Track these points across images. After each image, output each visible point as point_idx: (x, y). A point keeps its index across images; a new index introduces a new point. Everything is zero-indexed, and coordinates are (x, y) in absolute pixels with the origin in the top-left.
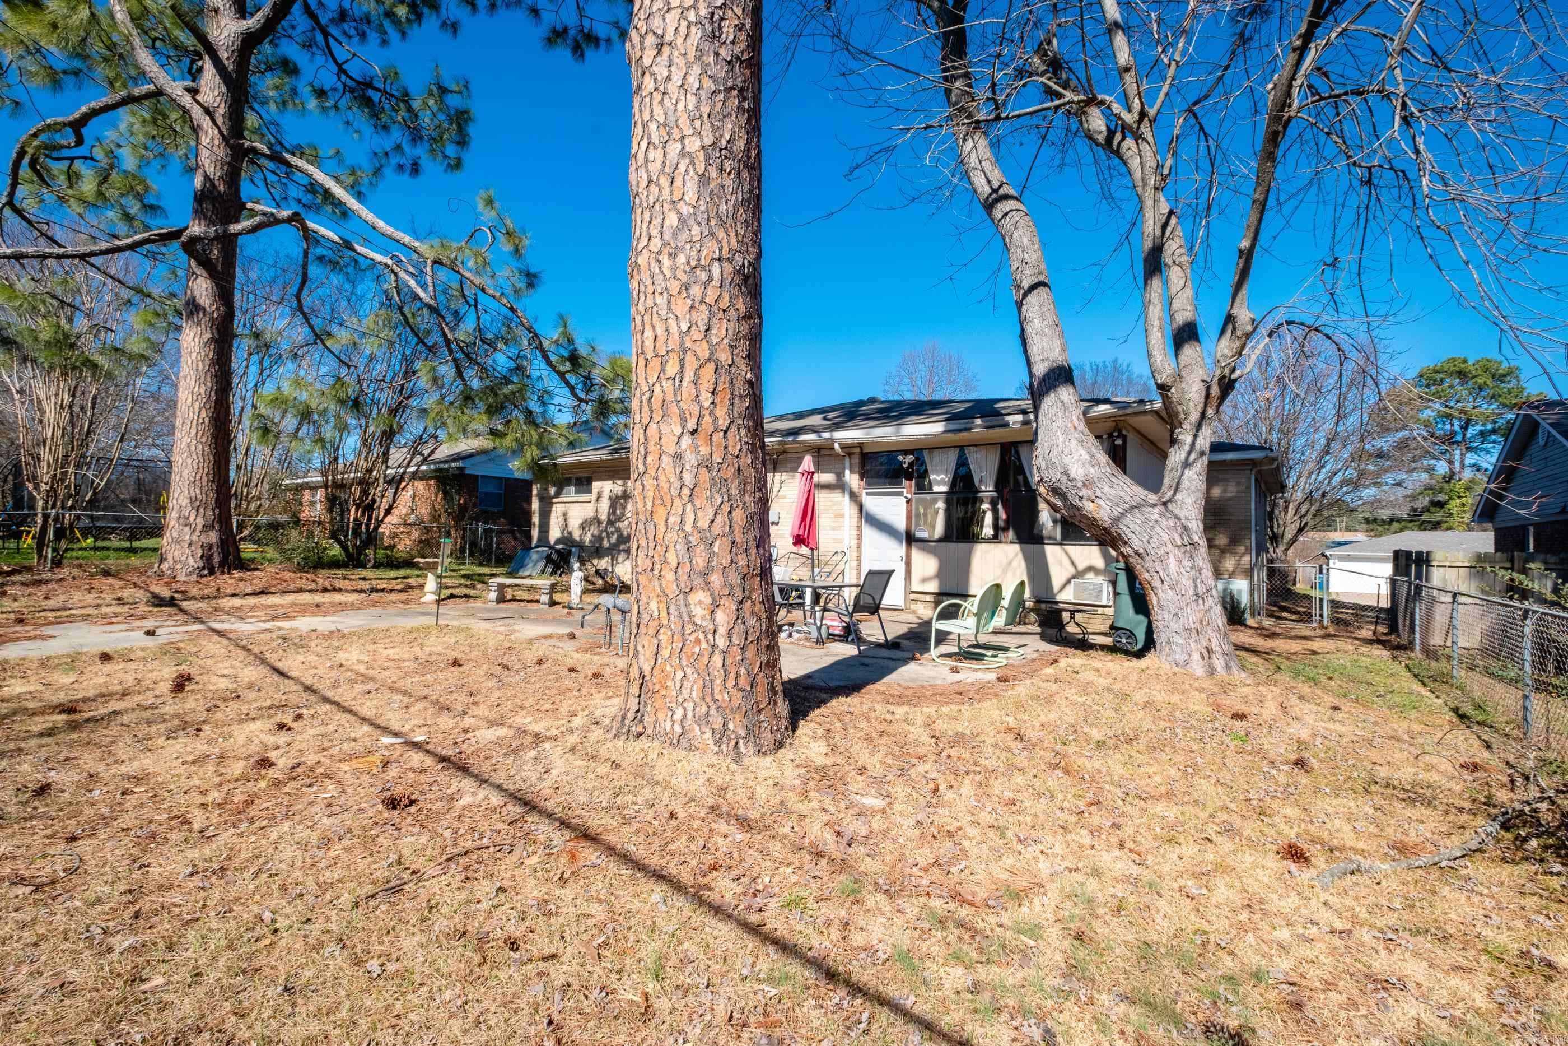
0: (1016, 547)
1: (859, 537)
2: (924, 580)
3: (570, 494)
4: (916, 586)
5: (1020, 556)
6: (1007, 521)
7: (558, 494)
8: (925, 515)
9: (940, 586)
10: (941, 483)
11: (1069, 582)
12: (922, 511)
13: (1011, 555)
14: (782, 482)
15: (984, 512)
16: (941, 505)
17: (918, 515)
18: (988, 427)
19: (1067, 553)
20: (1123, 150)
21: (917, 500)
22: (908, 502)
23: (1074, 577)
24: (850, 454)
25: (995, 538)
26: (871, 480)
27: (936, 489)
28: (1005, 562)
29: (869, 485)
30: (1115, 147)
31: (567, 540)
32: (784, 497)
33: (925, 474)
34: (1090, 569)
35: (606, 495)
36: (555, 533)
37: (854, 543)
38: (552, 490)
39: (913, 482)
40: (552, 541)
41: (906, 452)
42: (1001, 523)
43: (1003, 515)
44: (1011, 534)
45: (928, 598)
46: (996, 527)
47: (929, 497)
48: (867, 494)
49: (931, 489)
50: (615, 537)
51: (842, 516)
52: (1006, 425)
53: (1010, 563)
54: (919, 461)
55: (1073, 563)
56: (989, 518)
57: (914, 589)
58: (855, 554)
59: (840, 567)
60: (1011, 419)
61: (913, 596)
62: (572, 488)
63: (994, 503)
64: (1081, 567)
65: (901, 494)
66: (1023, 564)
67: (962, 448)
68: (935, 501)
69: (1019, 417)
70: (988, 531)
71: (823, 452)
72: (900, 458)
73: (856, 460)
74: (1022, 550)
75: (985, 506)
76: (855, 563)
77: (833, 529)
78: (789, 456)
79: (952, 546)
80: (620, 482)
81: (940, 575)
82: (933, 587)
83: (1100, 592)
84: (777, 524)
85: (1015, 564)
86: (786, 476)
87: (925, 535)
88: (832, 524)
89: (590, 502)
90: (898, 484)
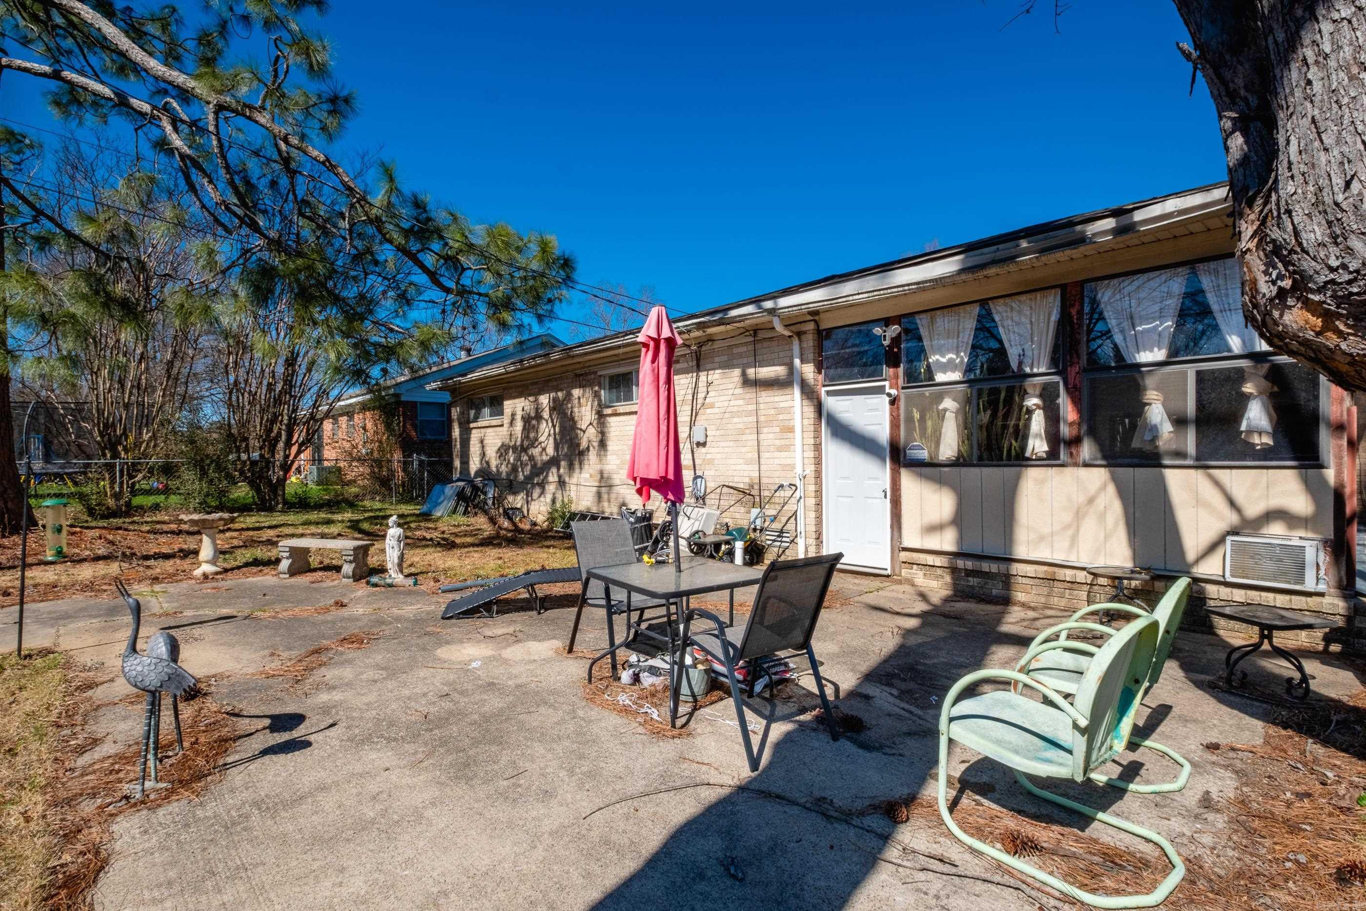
0: (1098, 476)
1: (818, 461)
2: (928, 530)
3: (486, 416)
4: (911, 539)
5: (1111, 489)
6: (1077, 426)
7: (476, 418)
8: (922, 420)
9: (961, 540)
10: (945, 367)
11: (1220, 542)
12: (917, 415)
13: (1093, 487)
14: (709, 384)
15: (1030, 412)
16: (949, 404)
17: (909, 419)
18: (1043, 251)
19: (1217, 483)
21: (908, 398)
22: (893, 402)
23: (1234, 532)
24: (799, 334)
25: (1052, 458)
26: (832, 372)
27: (940, 377)
28: (1082, 499)
29: (831, 380)
31: (485, 472)
32: (712, 406)
33: (921, 353)
34: (1275, 512)
35: (519, 414)
36: (474, 465)
37: (810, 470)
38: (470, 414)
39: (901, 370)
40: (472, 473)
41: (887, 322)
42: (1065, 431)
43: (1068, 411)
44: (1087, 450)
45: (938, 561)
46: (1054, 438)
47: (927, 391)
48: (829, 393)
49: (931, 378)
50: (529, 467)
51: (791, 430)
52: (1082, 240)
53: (1091, 501)
54: (912, 333)
55: (1232, 503)
56: (1038, 423)
57: (907, 543)
58: (812, 488)
59: (790, 508)
60: (1092, 229)
61: (904, 556)
62: (488, 411)
63: (1048, 396)
64: (1253, 510)
65: (880, 390)
67: (983, 303)
68: (939, 398)
69: (1109, 223)
70: (1037, 445)
71: (761, 335)
72: (878, 331)
73: (810, 341)
74: (1114, 479)
75: (1032, 402)
76: (811, 501)
77: (780, 449)
78: (717, 345)
79: (973, 473)
80: (531, 399)
81: (958, 520)
82: (947, 541)
83: (1302, 567)
84: (704, 444)
85: (1101, 502)
86: (716, 375)
87: (924, 454)
88: (778, 442)
89: (502, 425)
90: (876, 374)
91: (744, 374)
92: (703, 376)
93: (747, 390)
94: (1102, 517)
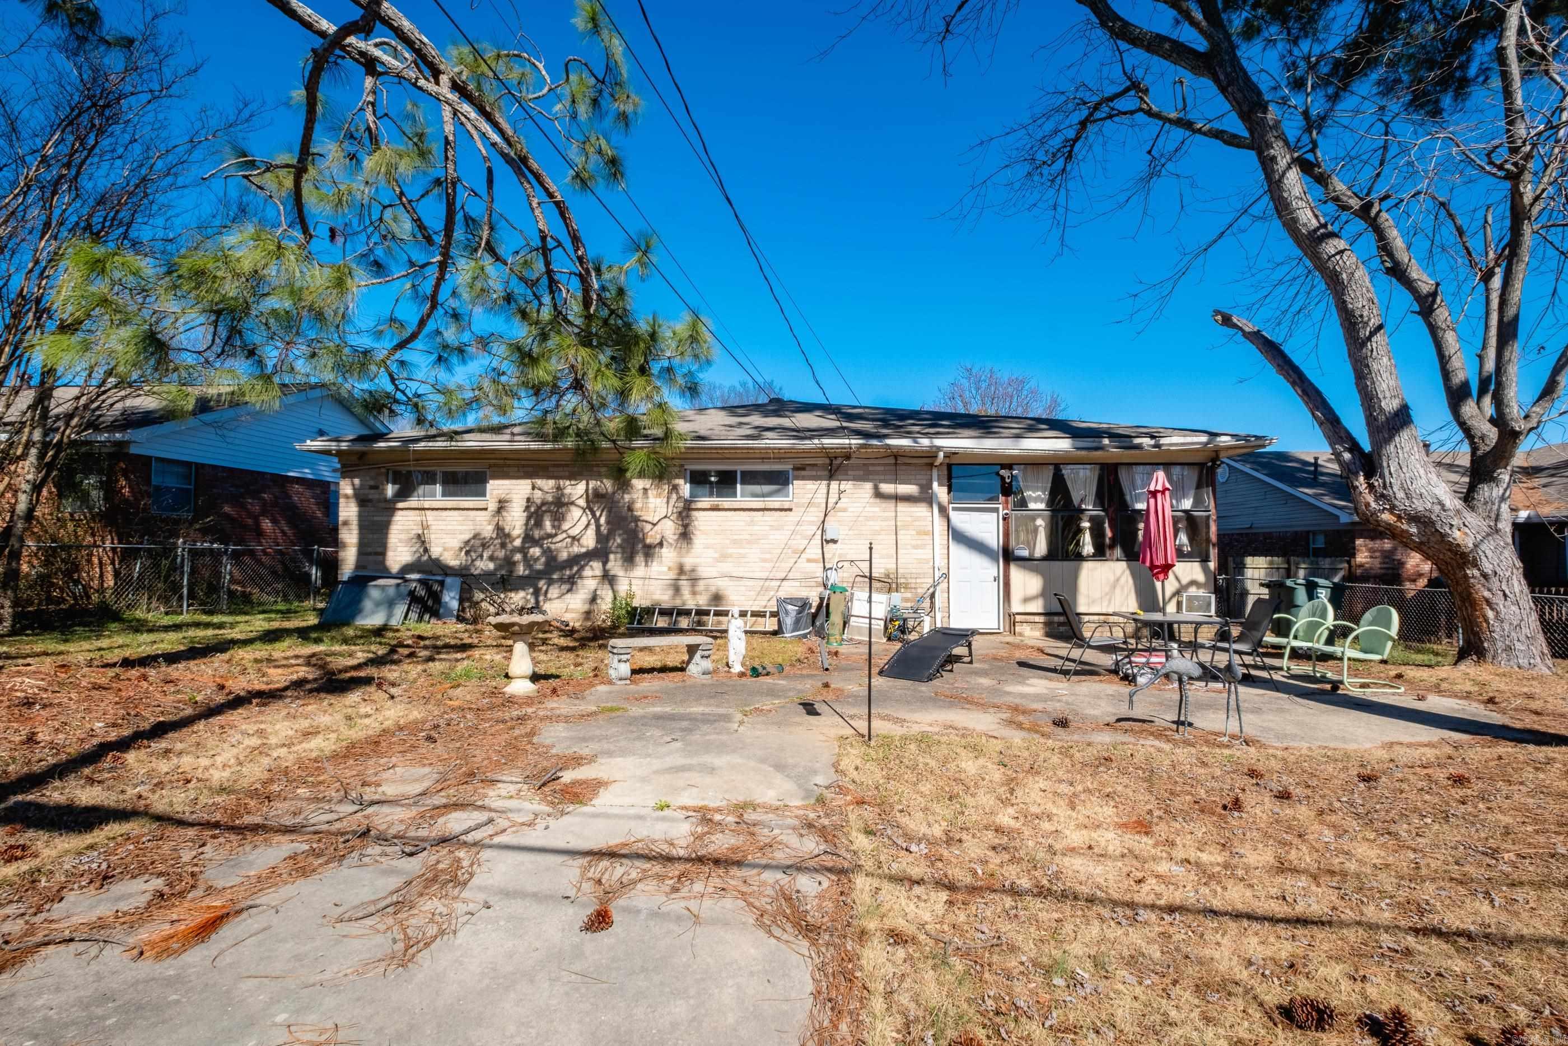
0: (1123, 565)
1: (948, 556)
2: (1026, 600)
3: (433, 496)
4: (1016, 607)
5: (1128, 572)
6: (1113, 539)
7: (404, 493)
9: (1045, 607)
10: (1036, 500)
11: (1174, 595)
13: (1119, 572)
14: (841, 492)
15: (1083, 531)
16: (1040, 522)
20: (1380, 220)
21: (1017, 518)
22: (1005, 519)
23: (1179, 591)
25: (1096, 556)
26: (959, 494)
27: (1032, 506)
28: (1112, 579)
29: (958, 500)
30: (1373, 214)
31: (430, 565)
32: (845, 510)
33: (1019, 490)
34: (1193, 583)
35: (520, 499)
36: (399, 555)
37: (944, 562)
38: (390, 490)
39: (1008, 499)
40: (394, 568)
42: (1105, 541)
43: (1107, 531)
44: (1118, 552)
45: (1037, 619)
46: (1098, 545)
47: (1026, 514)
48: (954, 509)
49: (1027, 505)
50: (541, 561)
53: (1118, 580)
56: (1089, 536)
57: (1015, 610)
61: (1013, 618)
62: (438, 488)
63: (1096, 522)
65: (996, 510)
66: (1131, 581)
68: (1034, 518)
70: (1088, 549)
71: (901, 460)
73: (944, 471)
74: (1129, 567)
75: (1085, 525)
77: (916, 547)
78: (852, 461)
79: (1058, 564)
81: (1043, 594)
82: (1037, 606)
83: (1209, 604)
84: (834, 541)
85: (1123, 580)
86: (847, 485)
87: (1025, 553)
88: (914, 542)
89: (486, 509)
90: (994, 499)
91: (876, 488)
92: (834, 485)
93: (878, 500)
94: (1122, 588)
